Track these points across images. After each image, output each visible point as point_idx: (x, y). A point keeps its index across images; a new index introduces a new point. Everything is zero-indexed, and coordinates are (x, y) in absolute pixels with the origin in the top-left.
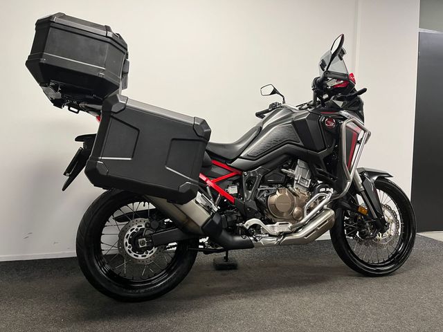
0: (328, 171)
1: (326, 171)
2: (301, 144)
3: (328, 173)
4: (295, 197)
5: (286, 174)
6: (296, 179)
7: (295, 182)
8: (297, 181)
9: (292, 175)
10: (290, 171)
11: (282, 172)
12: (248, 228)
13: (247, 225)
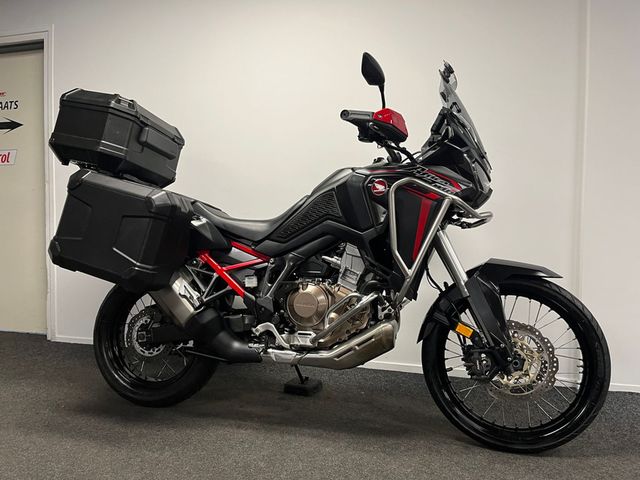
5: (328, 263)
6: (342, 271)
7: (340, 276)
9: (336, 264)
10: (334, 259)
12: (258, 334)
13: (257, 330)
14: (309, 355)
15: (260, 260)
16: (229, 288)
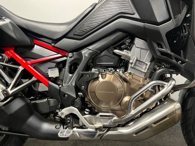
0: (172, 51)
1: (169, 52)
2: (137, 16)
3: (172, 54)
4: (125, 84)
5: (119, 56)
6: (131, 61)
7: (130, 65)
8: (132, 63)
9: (126, 56)
10: (124, 53)
11: (114, 54)
12: (63, 117)
13: (62, 114)
14: (110, 133)
15: (59, 55)
16: (34, 79)
